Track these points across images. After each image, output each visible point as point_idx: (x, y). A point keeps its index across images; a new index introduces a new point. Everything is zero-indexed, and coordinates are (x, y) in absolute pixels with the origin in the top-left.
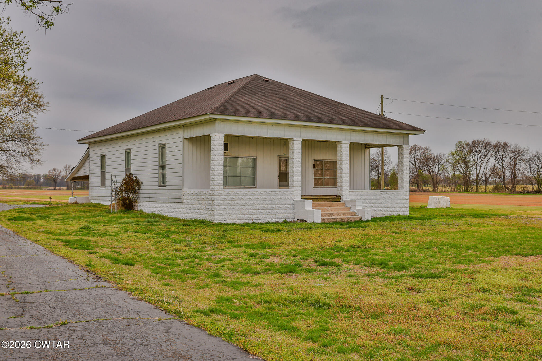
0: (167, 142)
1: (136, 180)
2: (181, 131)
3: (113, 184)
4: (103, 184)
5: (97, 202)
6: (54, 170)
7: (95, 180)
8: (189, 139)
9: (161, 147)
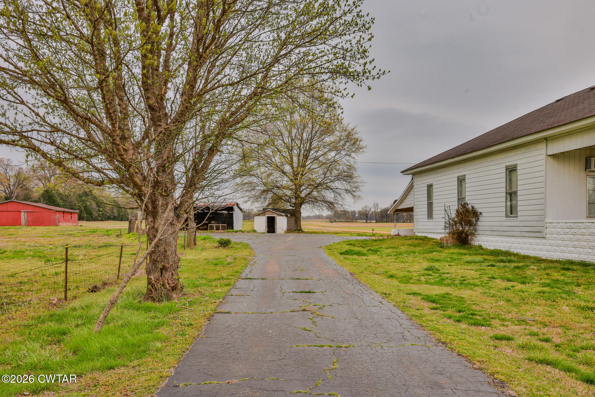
0: (518, 162)
1: (472, 210)
2: (543, 146)
3: (447, 215)
4: (430, 215)
5: (423, 235)
6: (366, 207)
7: (420, 212)
8: (554, 156)
9: (508, 170)
